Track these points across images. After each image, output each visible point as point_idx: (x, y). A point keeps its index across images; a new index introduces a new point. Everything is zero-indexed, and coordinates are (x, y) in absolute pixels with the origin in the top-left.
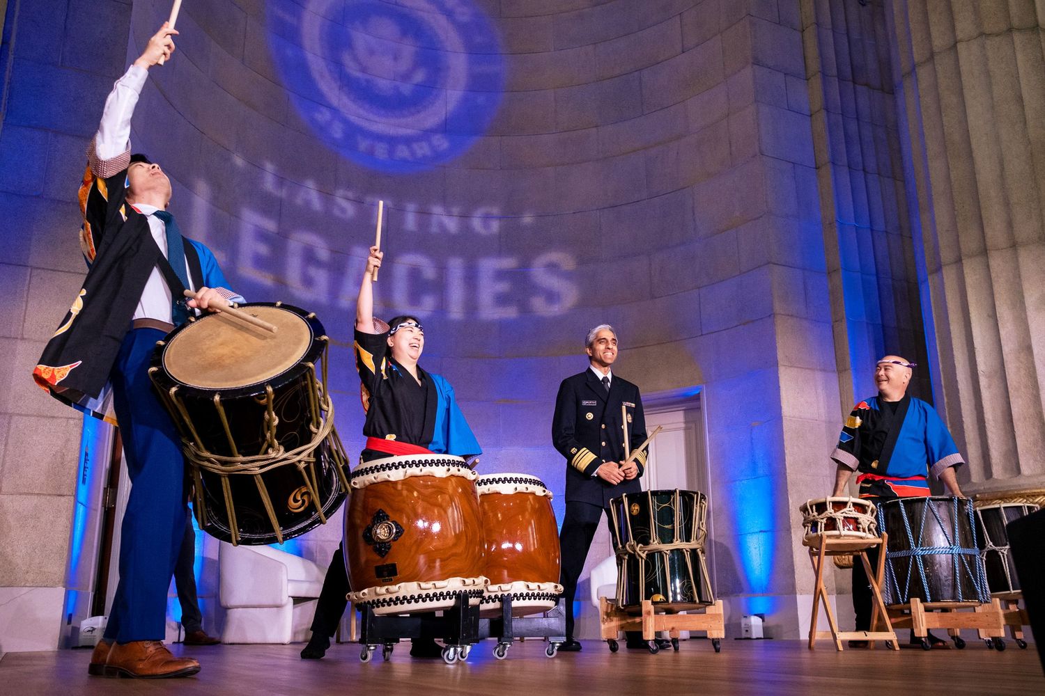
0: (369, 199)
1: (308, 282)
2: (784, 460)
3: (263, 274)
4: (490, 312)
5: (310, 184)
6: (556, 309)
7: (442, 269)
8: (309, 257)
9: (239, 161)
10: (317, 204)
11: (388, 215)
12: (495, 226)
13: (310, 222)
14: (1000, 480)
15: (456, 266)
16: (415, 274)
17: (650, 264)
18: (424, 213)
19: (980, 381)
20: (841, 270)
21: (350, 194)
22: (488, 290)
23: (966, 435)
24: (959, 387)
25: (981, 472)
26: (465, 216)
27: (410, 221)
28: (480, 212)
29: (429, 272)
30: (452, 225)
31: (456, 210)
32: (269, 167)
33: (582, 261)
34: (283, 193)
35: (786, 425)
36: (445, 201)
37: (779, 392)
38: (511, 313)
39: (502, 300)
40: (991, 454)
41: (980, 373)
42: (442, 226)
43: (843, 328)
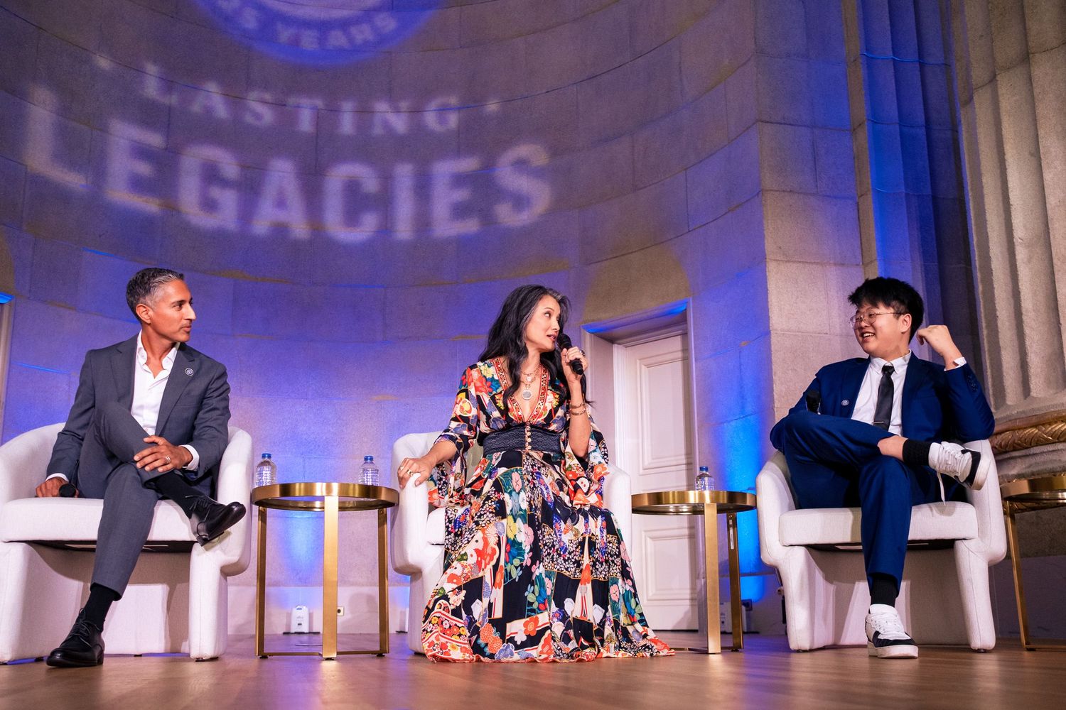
0: (292, 101)
1: (210, 205)
2: (772, 390)
3: (145, 199)
4: (446, 227)
5: (212, 87)
6: (526, 217)
7: (387, 179)
8: (211, 175)
9: (104, 63)
10: (221, 110)
11: (318, 117)
12: (453, 120)
13: (211, 132)
14: (1040, 399)
15: (404, 173)
16: (352, 188)
17: (633, 147)
18: (364, 112)
19: (1017, 253)
20: (866, 123)
21: (268, 97)
22: (444, 198)
23: (1001, 336)
24: (993, 266)
25: (1020, 390)
26: (417, 111)
27: (347, 124)
28: (434, 104)
29: (371, 184)
30: (400, 123)
31: (404, 105)
32: (151, 69)
33: (554, 152)
34: (173, 100)
35: (775, 340)
36: (392, 96)
37: (767, 298)
38: (470, 226)
39: (460, 211)
40: (1028, 360)
41: (1017, 240)
42: (386, 125)
43: (868, 204)
